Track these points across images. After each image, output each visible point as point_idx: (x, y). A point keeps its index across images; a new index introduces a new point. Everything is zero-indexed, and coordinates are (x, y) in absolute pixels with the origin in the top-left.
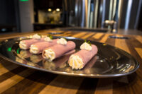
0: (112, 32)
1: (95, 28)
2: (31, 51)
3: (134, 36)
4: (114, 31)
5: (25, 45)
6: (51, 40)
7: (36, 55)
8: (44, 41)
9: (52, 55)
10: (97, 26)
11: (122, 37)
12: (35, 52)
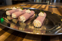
0: (49, 4)
1: (41, 2)
2: (13, 17)
3: (60, 6)
4: (51, 3)
5: (9, 13)
6: (22, 11)
7: (15, 18)
8: (18, 11)
9: (24, 19)
10: (42, 1)
11: (55, 7)
12: (15, 17)
